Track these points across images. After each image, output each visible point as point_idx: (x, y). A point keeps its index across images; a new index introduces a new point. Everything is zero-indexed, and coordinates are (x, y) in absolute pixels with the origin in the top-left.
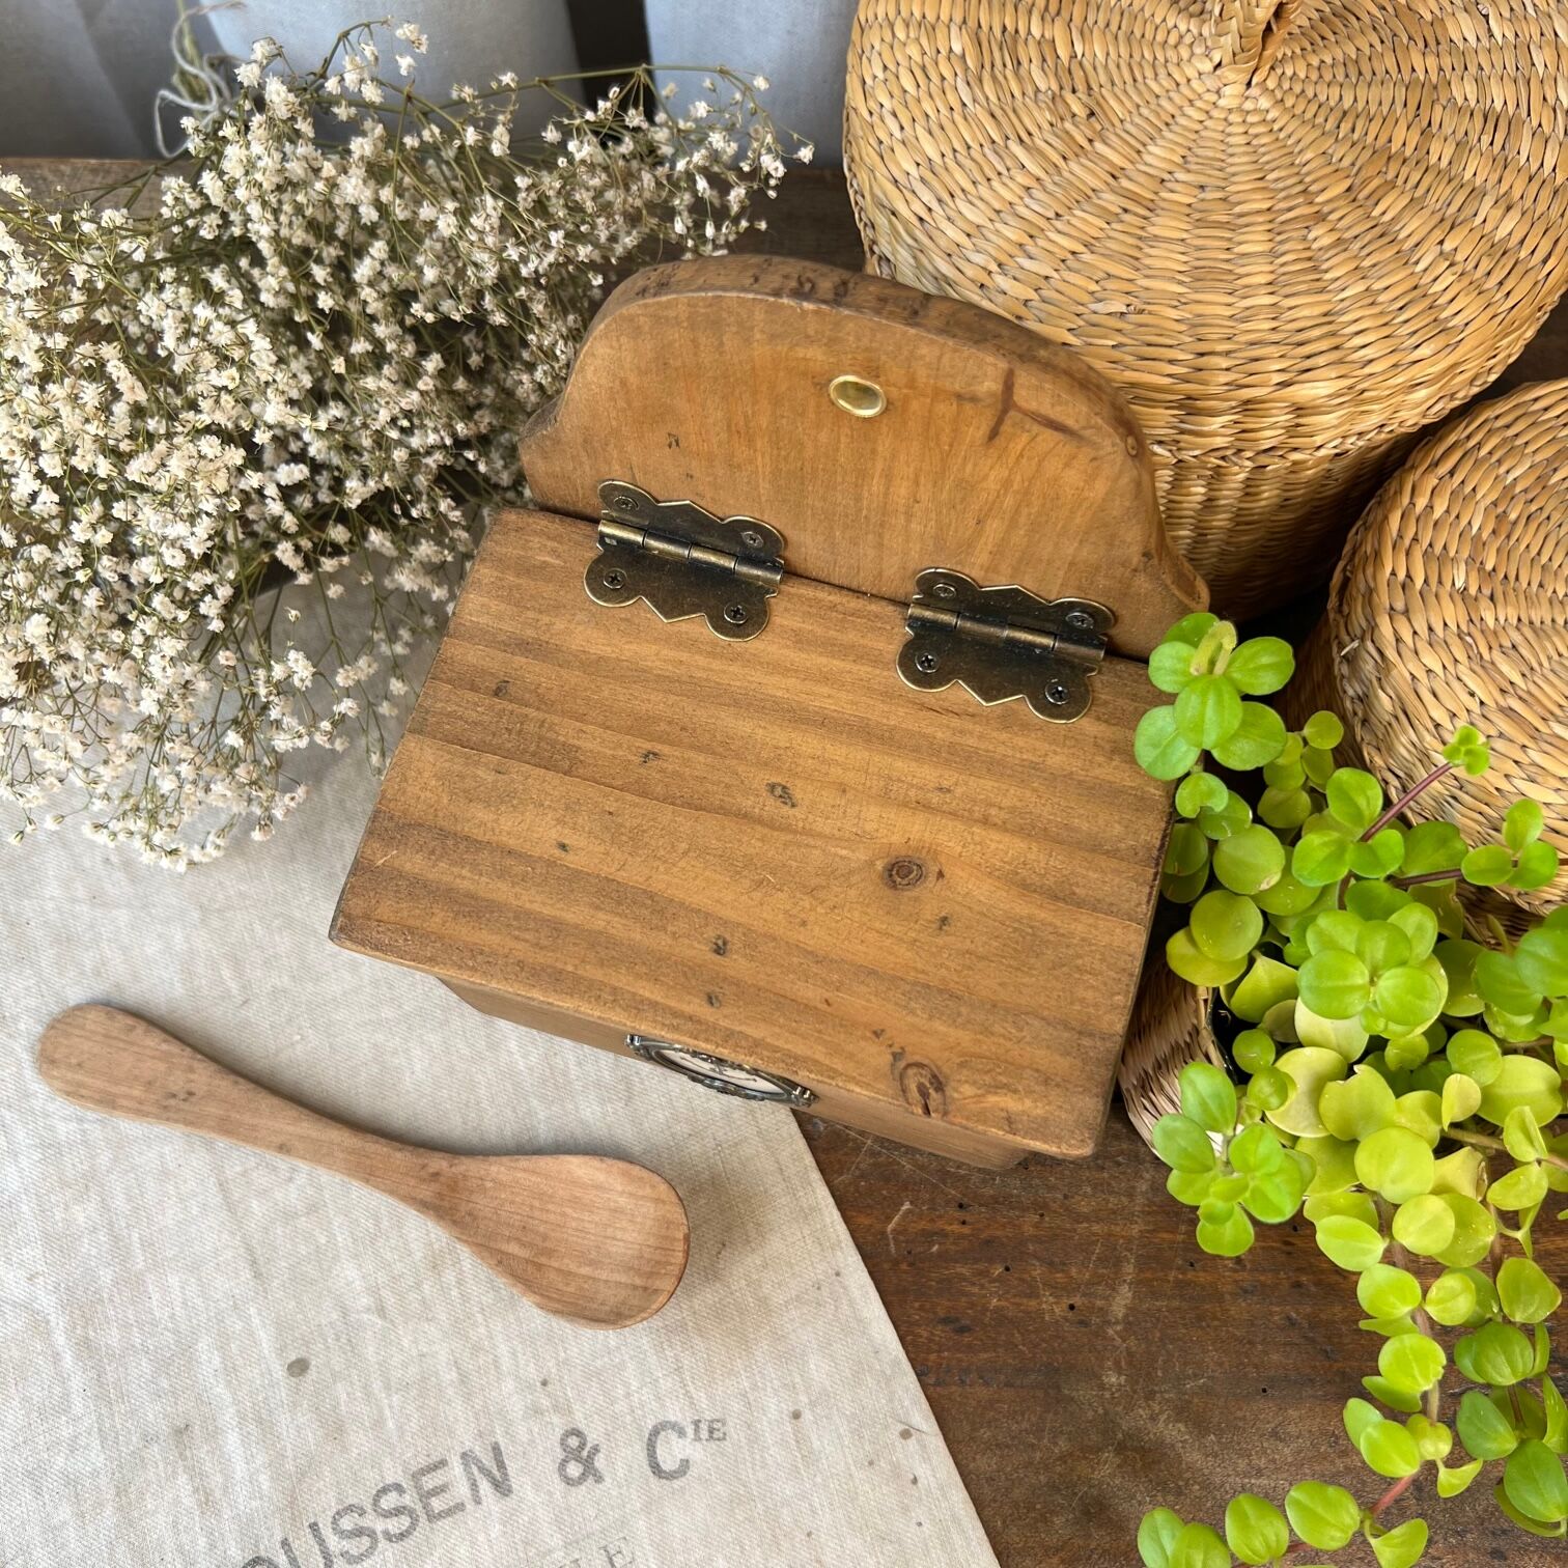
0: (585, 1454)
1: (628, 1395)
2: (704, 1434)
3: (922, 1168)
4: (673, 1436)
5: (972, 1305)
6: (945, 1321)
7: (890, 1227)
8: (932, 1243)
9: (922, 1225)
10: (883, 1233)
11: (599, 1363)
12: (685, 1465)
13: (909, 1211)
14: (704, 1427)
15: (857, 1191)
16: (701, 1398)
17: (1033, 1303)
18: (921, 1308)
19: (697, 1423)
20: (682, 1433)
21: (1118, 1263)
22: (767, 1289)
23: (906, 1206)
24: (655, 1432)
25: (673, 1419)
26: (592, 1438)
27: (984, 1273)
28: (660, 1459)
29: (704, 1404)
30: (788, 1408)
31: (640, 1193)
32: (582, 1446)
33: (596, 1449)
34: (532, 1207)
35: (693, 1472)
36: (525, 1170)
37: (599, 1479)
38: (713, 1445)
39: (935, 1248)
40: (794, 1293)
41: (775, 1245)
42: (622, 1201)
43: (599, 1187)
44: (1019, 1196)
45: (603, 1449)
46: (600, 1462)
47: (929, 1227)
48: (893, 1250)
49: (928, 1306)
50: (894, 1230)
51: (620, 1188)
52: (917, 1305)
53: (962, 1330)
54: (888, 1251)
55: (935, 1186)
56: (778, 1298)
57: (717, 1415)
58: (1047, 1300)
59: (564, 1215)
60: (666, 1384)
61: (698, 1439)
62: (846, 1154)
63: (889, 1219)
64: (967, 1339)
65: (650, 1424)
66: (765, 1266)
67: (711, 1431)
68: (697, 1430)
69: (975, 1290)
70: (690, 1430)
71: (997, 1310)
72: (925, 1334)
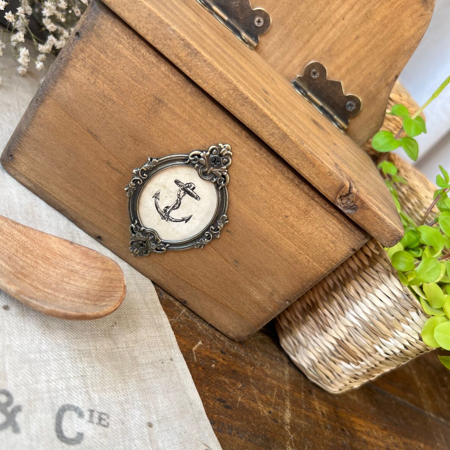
0: (9, 409)
1: (48, 381)
2: (96, 420)
3: (206, 330)
4: (75, 415)
5: (231, 397)
6: (220, 400)
7: (194, 349)
8: (212, 363)
9: (207, 353)
10: (191, 350)
11: (32, 356)
12: (80, 437)
13: (200, 346)
14: (96, 415)
15: (179, 328)
16: (95, 396)
17: (255, 405)
18: (209, 390)
19: (92, 411)
20: (81, 415)
21: (284, 399)
22: (136, 353)
23: (200, 343)
24: (63, 410)
25: (76, 405)
26: (17, 400)
27: (234, 384)
28: (64, 428)
29: (97, 401)
30: (146, 419)
31: (93, 265)
32: (9, 403)
33: (18, 409)
34: (17, 251)
35: (85, 442)
36: (19, 231)
37: (16, 430)
38: (100, 429)
39: (213, 366)
40: (150, 361)
41: (142, 334)
42: (78, 267)
43: (64, 257)
44: (244, 357)
45: (25, 409)
46: (20, 418)
47: (210, 355)
48: (196, 360)
49: (212, 391)
50: (195, 351)
51: (78, 260)
52: (207, 388)
53: (228, 407)
54: (194, 360)
55: (212, 340)
56: (142, 360)
57: (104, 411)
58: (261, 406)
59: (37, 262)
60: (75, 382)
61: (91, 421)
62: (174, 311)
63: (193, 345)
64: (230, 412)
65: (61, 403)
66: (137, 342)
67: (100, 419)
68: (91, 416)
69: (231, 390)
70: (87, 415)
71: (241, 403)
72: (212, 404)
